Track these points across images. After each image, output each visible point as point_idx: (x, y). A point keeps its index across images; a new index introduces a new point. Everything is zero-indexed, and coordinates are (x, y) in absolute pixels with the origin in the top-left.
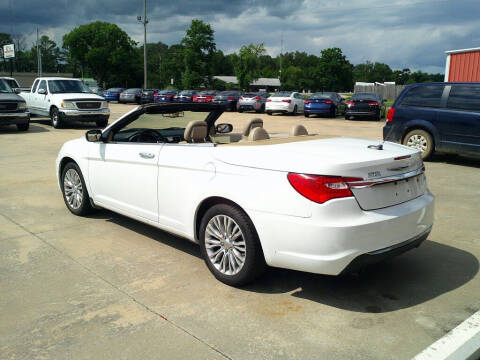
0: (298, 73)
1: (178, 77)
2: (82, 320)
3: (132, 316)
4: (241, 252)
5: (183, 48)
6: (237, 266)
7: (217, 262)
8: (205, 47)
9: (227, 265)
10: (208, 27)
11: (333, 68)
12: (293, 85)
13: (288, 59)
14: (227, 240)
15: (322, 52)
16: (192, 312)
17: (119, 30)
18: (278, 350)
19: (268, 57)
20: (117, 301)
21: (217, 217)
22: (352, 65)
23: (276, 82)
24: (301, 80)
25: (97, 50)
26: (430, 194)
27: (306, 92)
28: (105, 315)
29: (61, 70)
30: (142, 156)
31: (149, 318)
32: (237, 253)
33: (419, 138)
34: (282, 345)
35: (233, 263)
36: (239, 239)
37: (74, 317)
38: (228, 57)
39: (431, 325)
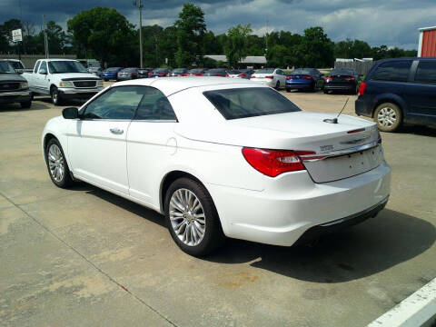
0: (282, 51)
1: (171, 57)
2: (47, 291)
3: (95, 286)
4: (202, 224)
5: (176, 29)
6: (198, 237)
7: (180, 234)
8: (197, 28)
9: (189, 237)
10: (199, 10)
11: (315, 45)
12: (278, 62)
13: (274, 38)
14: (189, 213)
15: (305, 31)
16: (153, 283)
17: (119, 15)
18: (229, 321)
19: (256, 36)
20: (83, 272)
21: (180, 190)
22: (333, 43)
23: (262, 59)
24: (286, 58)
25: (98, 33)
26: (386, 165)
27: (290, 68)
28: (70, 285)
29: (67, 52)
30: (113, 132)
31: (111, 289)
32: (197, 225)
33: (389, 110)
34: (234, 317)
35: (195, 235)
36: (199, 212)
37: (40, 287)
38: (218, 37)
39: (383, 296)
